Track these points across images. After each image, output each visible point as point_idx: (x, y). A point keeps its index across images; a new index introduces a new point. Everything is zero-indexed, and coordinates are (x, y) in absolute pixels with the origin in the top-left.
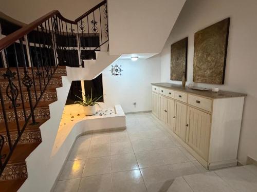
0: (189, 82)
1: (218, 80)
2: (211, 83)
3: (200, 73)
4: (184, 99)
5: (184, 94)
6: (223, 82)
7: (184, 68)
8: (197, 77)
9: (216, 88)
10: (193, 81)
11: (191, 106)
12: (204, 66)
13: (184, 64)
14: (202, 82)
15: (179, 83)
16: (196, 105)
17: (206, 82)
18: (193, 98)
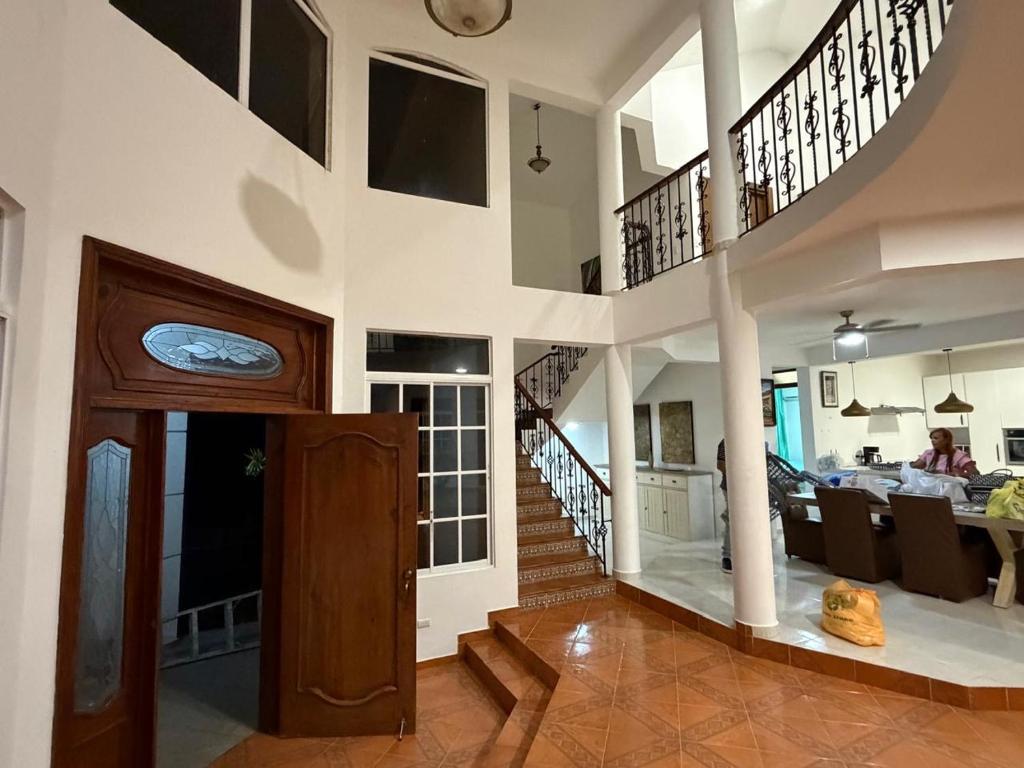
0: (657, 462)
1: (690, 460)
2: (683, 463)
3: (670, 450)
4: (657, 482)
5: (657, 476)
6: (694, 462)
7: (648, 443)
8: (667, 456)
9: (689, 468)
10: (663, 460)
11: (666, 488)
12: (674, 443)
13: (648, 437)
14: (673, 462)
15: (646, 464)
16: (672, 485)
17: (677, 462)
18: (668, 479)
